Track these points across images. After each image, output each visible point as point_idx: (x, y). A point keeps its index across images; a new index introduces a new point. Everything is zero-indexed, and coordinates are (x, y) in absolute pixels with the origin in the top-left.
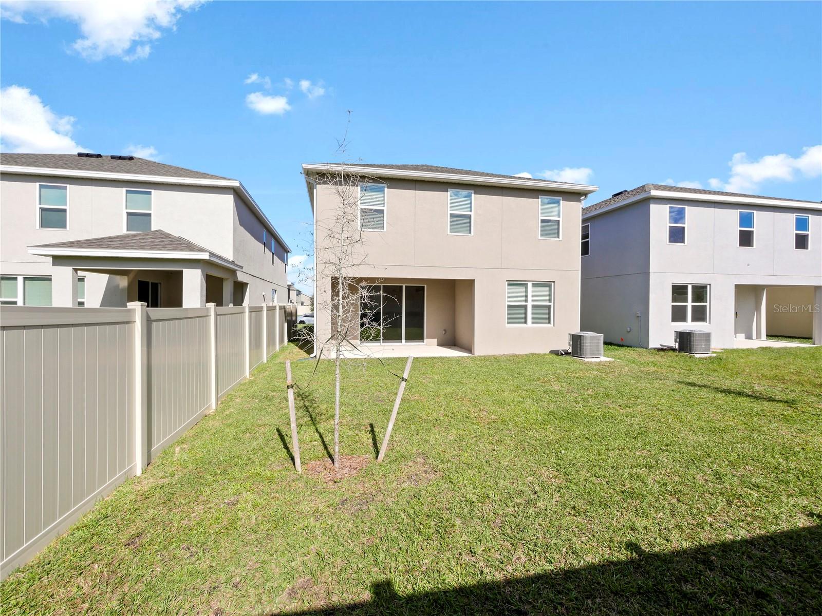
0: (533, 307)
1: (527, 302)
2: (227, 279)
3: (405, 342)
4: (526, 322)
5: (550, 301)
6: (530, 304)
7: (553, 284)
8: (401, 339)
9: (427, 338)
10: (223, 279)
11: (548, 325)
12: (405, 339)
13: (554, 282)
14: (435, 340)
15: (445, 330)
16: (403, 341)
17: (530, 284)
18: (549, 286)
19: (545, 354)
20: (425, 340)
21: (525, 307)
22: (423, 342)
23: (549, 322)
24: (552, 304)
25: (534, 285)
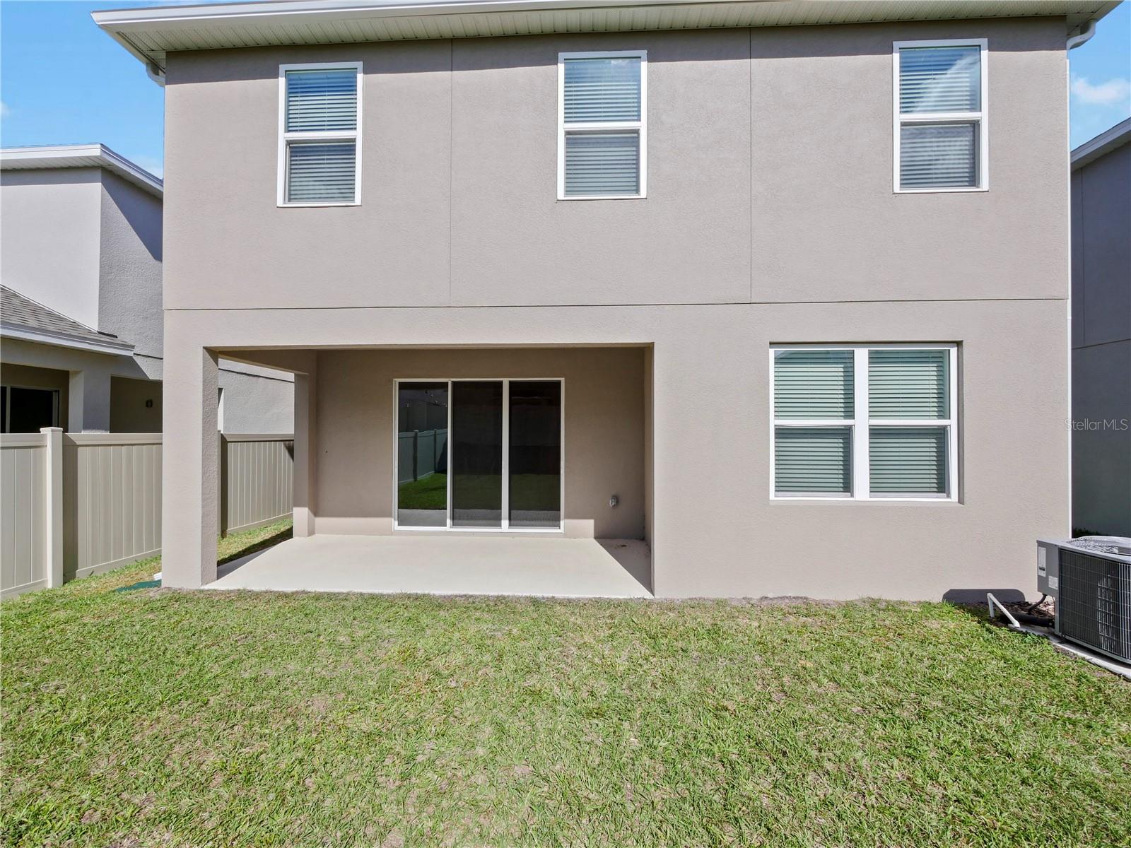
0: (875, 432)
1: (853, 417)
2: (77, 373)
3: (510, 525)
4: (847, 486)
5: (943, 412)
6: (861, 424)
7: (954, 351)
8: (500, 519)
9: (567, 517)
10: (68, 372)
11: (940, 499)
12: (510, 519)
13: (959, 344)
14: (589, 525)
15: (617, 499)
16: (505, 522)
17: (861, 355)
18: (940, 360)
19: (926, 606)
20: (562, 523)
21: (846, 434)
22: (559, 526)
23: (942, 487)
24: (952, 423)
25: (875, 359)
